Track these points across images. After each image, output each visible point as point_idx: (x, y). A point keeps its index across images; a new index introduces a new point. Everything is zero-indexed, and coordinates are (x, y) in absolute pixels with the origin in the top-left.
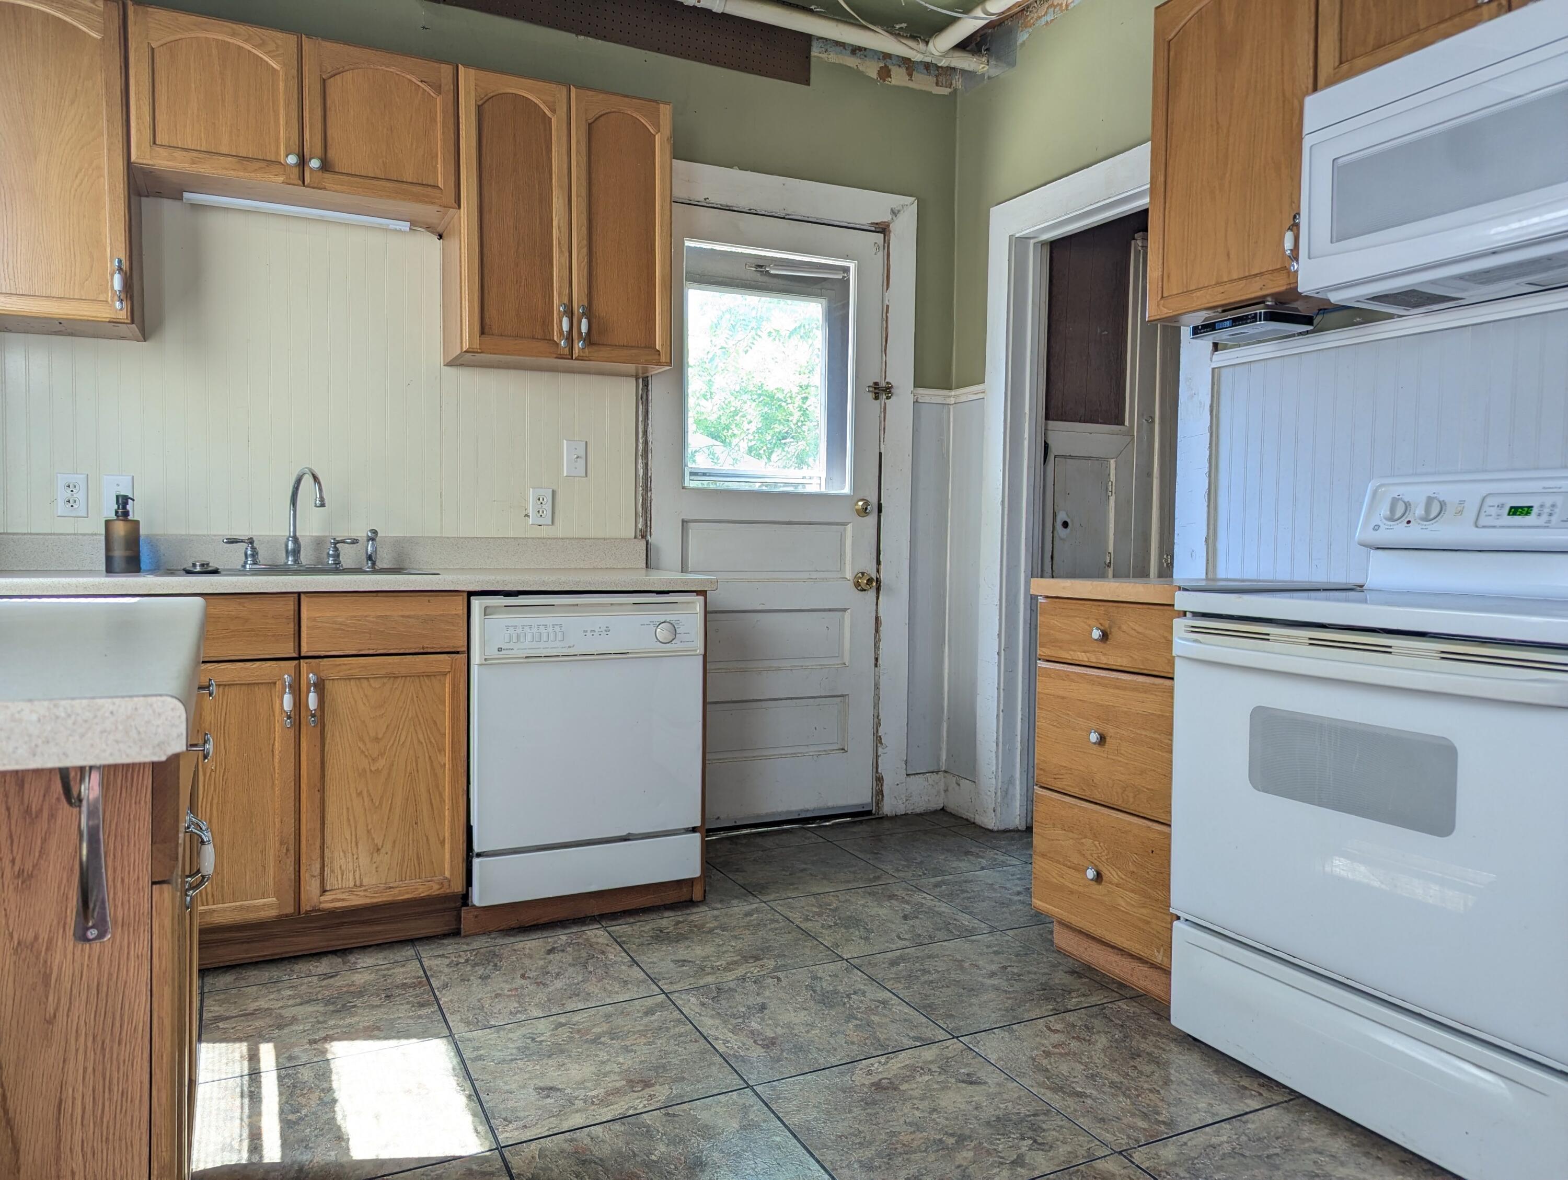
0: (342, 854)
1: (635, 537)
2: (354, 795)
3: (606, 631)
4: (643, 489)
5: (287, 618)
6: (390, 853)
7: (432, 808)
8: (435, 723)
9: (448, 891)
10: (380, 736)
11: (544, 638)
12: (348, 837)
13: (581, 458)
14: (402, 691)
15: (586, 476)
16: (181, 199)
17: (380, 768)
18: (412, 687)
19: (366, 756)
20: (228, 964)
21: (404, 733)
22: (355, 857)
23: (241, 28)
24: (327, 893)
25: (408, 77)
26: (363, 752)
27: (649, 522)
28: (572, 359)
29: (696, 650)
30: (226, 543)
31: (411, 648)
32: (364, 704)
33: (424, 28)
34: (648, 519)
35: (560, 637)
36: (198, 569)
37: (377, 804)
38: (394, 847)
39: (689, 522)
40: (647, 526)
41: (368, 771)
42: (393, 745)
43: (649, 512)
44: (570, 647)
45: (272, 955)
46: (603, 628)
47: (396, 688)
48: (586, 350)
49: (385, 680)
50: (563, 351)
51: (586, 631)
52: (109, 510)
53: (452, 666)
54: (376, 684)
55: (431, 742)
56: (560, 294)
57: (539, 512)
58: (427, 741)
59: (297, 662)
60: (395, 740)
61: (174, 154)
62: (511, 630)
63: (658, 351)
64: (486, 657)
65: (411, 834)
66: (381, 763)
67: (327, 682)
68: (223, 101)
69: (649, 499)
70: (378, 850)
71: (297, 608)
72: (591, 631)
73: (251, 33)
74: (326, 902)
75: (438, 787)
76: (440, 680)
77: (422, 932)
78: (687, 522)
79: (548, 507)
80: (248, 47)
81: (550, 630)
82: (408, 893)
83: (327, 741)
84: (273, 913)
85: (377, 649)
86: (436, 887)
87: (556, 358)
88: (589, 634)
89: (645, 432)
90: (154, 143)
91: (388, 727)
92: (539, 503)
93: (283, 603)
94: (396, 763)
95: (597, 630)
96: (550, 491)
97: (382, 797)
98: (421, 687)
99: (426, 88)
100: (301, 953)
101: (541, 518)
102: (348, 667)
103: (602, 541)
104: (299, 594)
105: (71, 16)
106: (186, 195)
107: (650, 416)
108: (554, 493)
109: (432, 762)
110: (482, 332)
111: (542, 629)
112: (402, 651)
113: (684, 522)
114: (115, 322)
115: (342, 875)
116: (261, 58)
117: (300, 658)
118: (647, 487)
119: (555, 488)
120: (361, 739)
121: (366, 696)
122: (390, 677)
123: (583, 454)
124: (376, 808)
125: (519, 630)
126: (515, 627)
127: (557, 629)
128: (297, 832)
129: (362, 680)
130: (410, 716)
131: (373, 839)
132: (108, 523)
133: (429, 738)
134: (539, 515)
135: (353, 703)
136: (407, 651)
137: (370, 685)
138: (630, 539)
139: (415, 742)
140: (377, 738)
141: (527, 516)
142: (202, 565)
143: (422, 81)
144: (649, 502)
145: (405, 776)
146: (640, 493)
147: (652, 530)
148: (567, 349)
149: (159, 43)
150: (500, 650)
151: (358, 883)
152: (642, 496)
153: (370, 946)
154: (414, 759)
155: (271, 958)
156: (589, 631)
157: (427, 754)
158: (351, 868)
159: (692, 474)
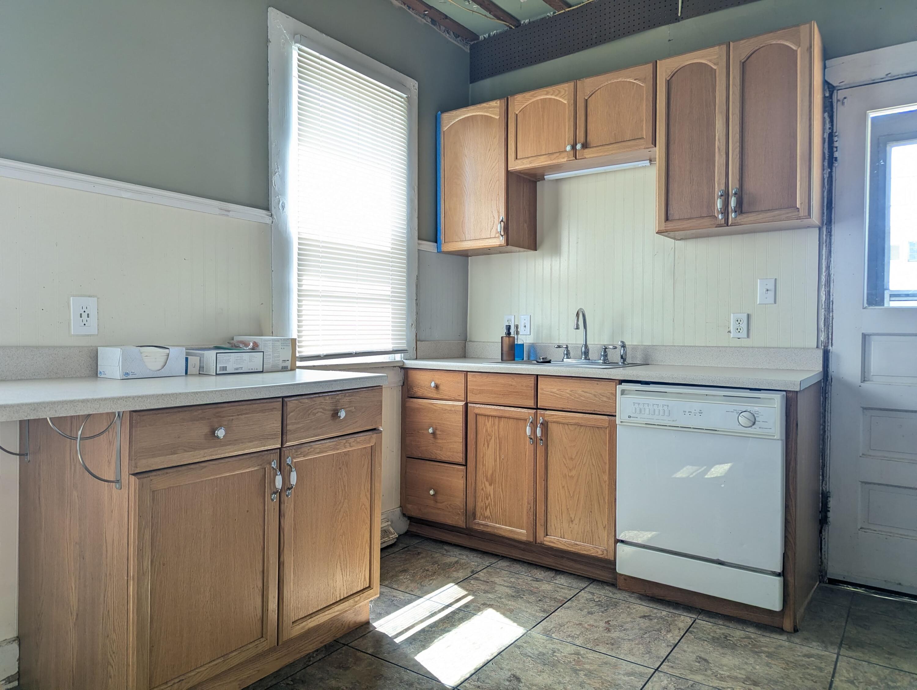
0: (555, 517)
1: (817, 347)
2: (561, 487)
3: (700, 413)
4: (825, 311)
5: (531, 387)
6: (578, 525)
7: (600, 505)
8: (601, 455)
9: (606, 557)
10: (573, 457)
11: (657, 413)
12: (558, 509)
13: (770, 290)
14: (584, 434)
15: (775, 302)
16: (544, 179)
17: (574, 475)
18: (589, 432)
19: (566, 467)
20: (514, 558)
21: (585, 458)
22: (561, 521)
23: (549, 89)
24: (548, 536)
25: (628, 80)
26: (565, 464)
27: (830, 336)
28: (728, 226)
29: (774, 436)
30: (557, 347)
31: (588, 410)
32: (566, 438)
33: (669, 40)
34: (830, 334)
35: (667, 413)
36: (542, 360)
37: (572, 495)
38: (580, 522)
39: (871, 335)
40: (828, 339)
41: (567, 475)
42: (580, 463)
43: (830, 328)
44: (673, 421)
45: (531, 561)
46: (698, 411)
47: (581, 432)
48: (738, 218)
49: (576, 426)
50: (720, 222)
51: (685, 412)
52: (503, 332)
53: (609, 423)
54: (571, 428)
55: (599, 466)
56: (719, 184)
57: (737, 329)
58: (597, 465)
59: (535, 410)
60: (581, 461)
61: (524, 162)
62: (636, 405)
63: (798, 209)
64: (621, 420)
65: (588, 518)
66: (574, 473)
67: (549, 423)
68: (543, 128)
69: (831, 318)
70: (572, 521)
71: (536, 383)
72: (689, 412)
73: (554, 89)
74: (547, 541)
75: (602, 494)
76: (604, 431)
77: (601, 577)
78: (869, 335)
79: (744, 326)
80: (553, 97)
81: (661, 408)
82: (585, 551)
83: (549, 455)
84: (524, 538)
85: (571, 409)
86: (600, 553)
87: (716, 227)
88: (687, 413)
89: (828, 267)
90: (517, 158)
91: (577, 453)
92: (738, 323)
93: (529, 380)
94: (581, 474)
95: (693, 411)
96: (746, 315)
97: (574, 492)
98: (594, 433)
99: (638, 83)
100: (544, 565)
101: (739, 333)
102: (557, 417)
103: (785, 350)
104: (537, 375)
105: (488, 113)
106: (545, 177)
107: (832, 255)
108: (748, 316)
109: (599, 478)
110: (667, 219)
111: (655, 407)
112: (584, 411)
113: (865, 337)
114: (500, 246)
115: (555, 529)
116: (559, 100)
117: (537, 409)
118: (829, 309)
119: (749, 313)
120: (564, 457)
121: (567, 434)
122: (578, 425)
123: (772, 287)
124: (572, 497)
125: (641, 406)
126: (639, 404)
127: (665, 408)
128: (535, 500)
129: (565, 425)
130: (588, 449)
131: (570, 514)
132: (502, 337)
133: (598, 463)
134: (738, 331)
135: (561, 436)
136: (587, 412)
137: (569, 428)
138: (813, 348)
139: (591, 464)
140: (572, 458)
141: (729, 332)
142: (543, 359)
143: (635, 80)
144: (831, 320)
145: (585, 482)
146: (823, 314)
147: (833, 342)
148: (723, 220)
149: (518, 111)
150: (630, 417)
151: (562, 536)
152: (825, 316)
153: (574, 575)
154: (590, 474)
155: (531, 562)
156: (687, 412)
157: (597, 473)
158: (559, 527)
159: (891, 296)
